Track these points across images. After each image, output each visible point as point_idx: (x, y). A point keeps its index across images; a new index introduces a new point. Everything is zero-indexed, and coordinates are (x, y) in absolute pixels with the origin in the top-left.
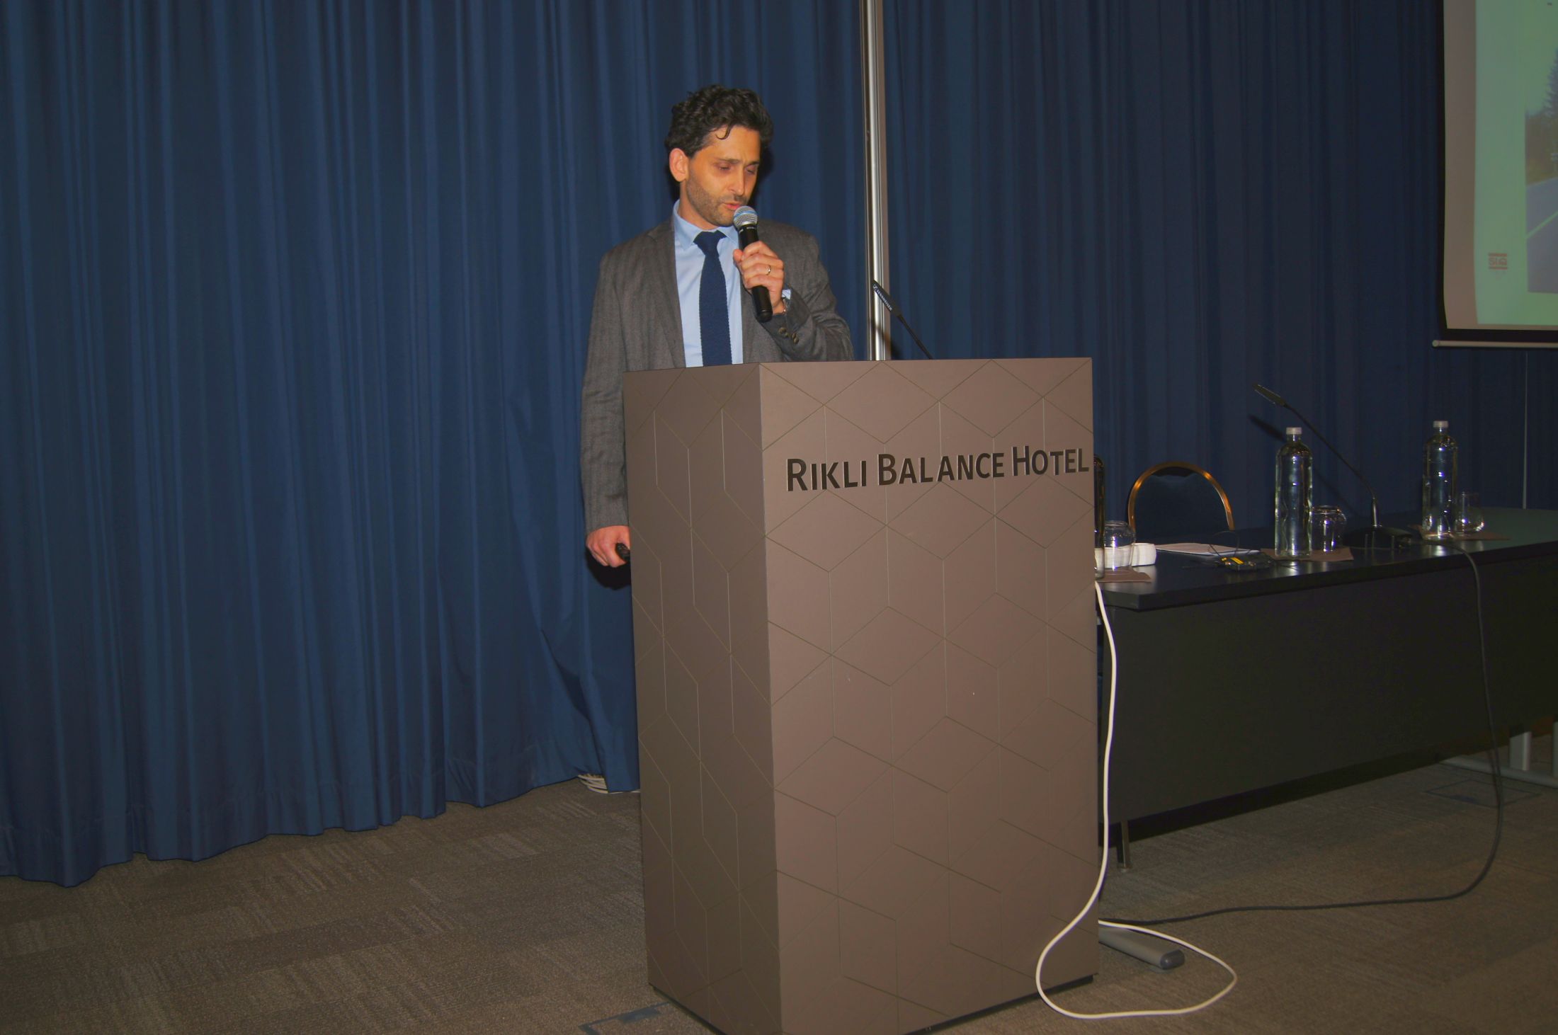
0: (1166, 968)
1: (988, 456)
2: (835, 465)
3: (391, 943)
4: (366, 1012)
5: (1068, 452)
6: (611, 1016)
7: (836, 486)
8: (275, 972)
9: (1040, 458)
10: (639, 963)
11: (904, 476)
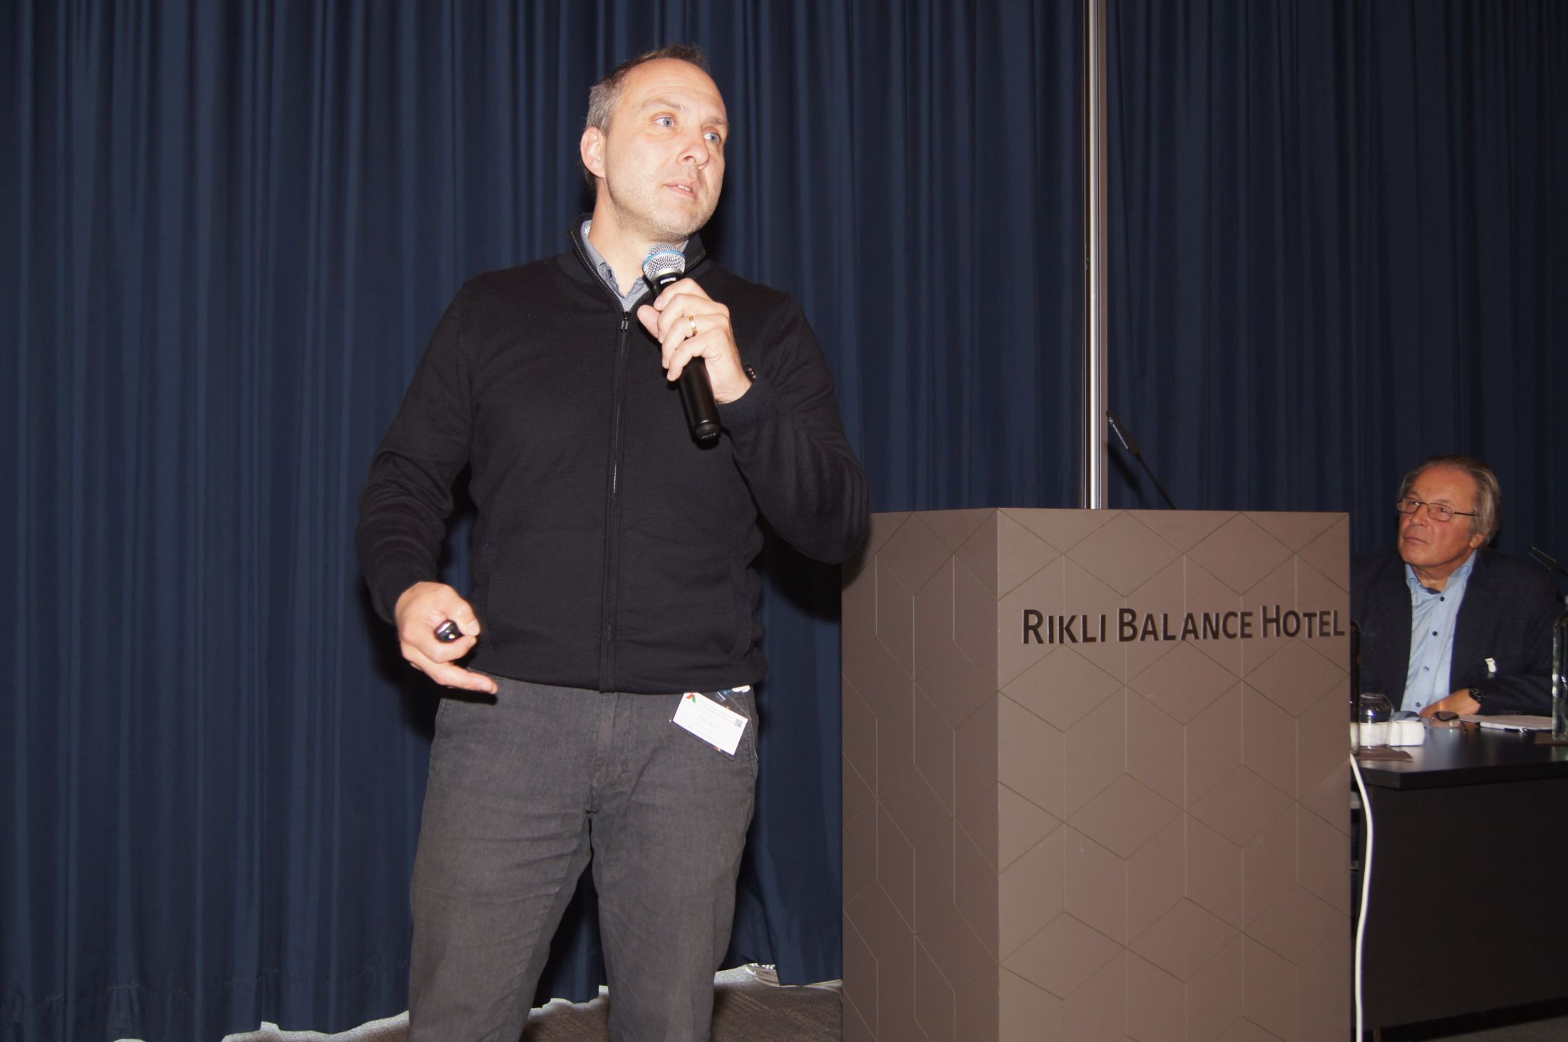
1: (1235, 615)
2: (1073, 618)
5: (1322, 613)
7: (1074, 640)
9: (1292, 620)
11: (1145, 632)
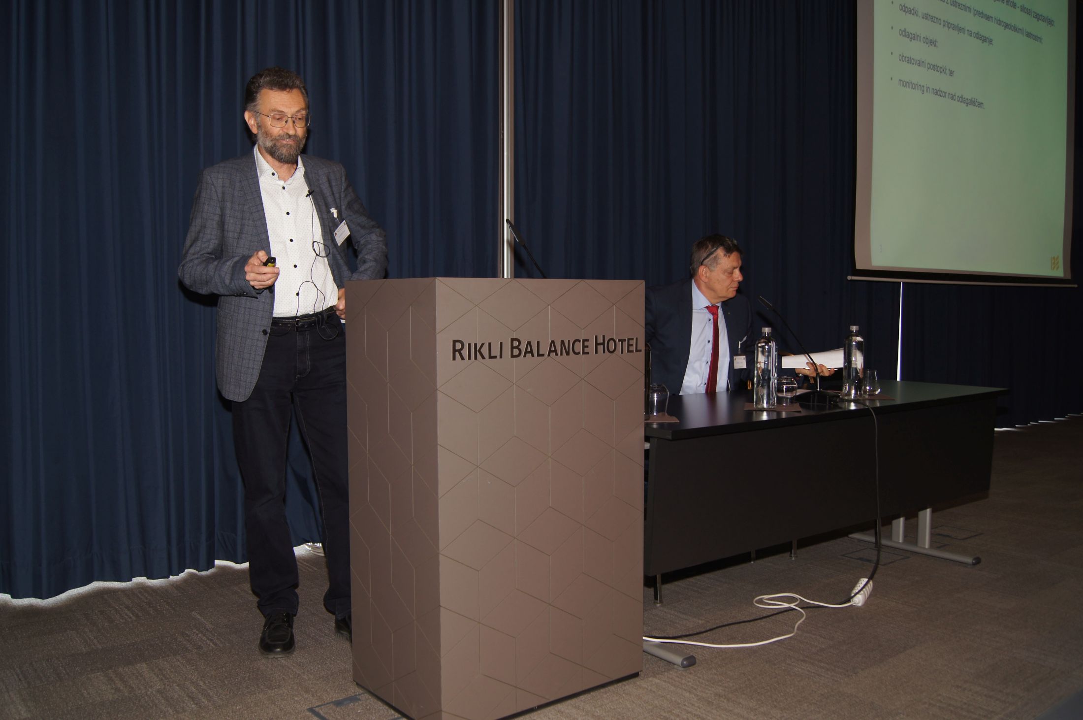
0: (684, 667)
1: (580, 341)
2: (483, 344)
3: (179, 655)
4: (163, 701)
5: (629, 339)
6: (328, 702)
7: (483, 358)
8: (100, 675)
9: (612, 343)
10: (347, 666)
11: (526, 352)
